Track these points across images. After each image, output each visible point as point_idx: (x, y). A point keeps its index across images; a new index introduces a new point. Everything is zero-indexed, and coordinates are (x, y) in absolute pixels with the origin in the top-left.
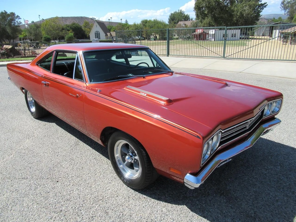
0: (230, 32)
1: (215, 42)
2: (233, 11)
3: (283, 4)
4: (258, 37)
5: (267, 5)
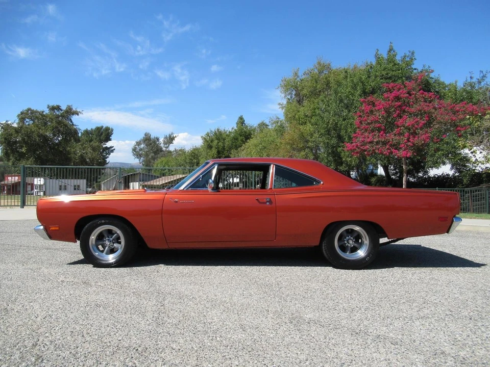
0: (70, 183)
2: (69, 153)
3: (135, 151)
5: (114, 149)
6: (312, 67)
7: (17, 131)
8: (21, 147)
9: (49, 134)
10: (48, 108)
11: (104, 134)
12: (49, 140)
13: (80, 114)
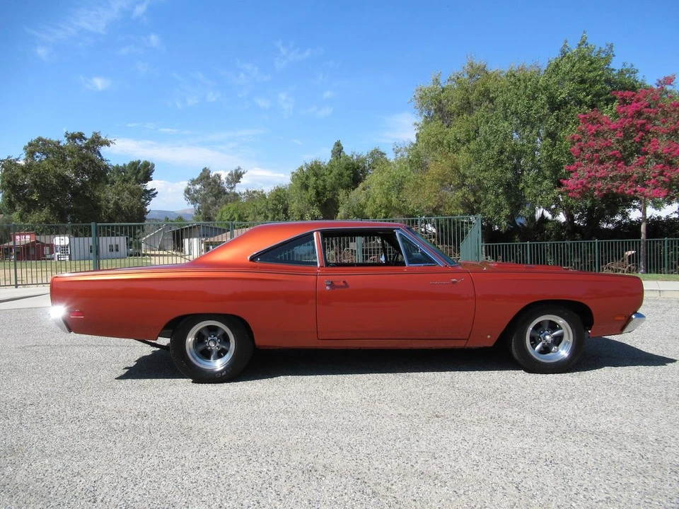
0: (105, 242)
1: (73, 263)
2: (99, 199)
3: (188, 193)
4: (153, 253)
5: (157, 193)
6: (460, 70)
7: (25, 170)
8: (32, 193)
9: (69, 173)
10: (66, 136)
11: (143, 171)
12: (70, 183)
13: (111, 144)
